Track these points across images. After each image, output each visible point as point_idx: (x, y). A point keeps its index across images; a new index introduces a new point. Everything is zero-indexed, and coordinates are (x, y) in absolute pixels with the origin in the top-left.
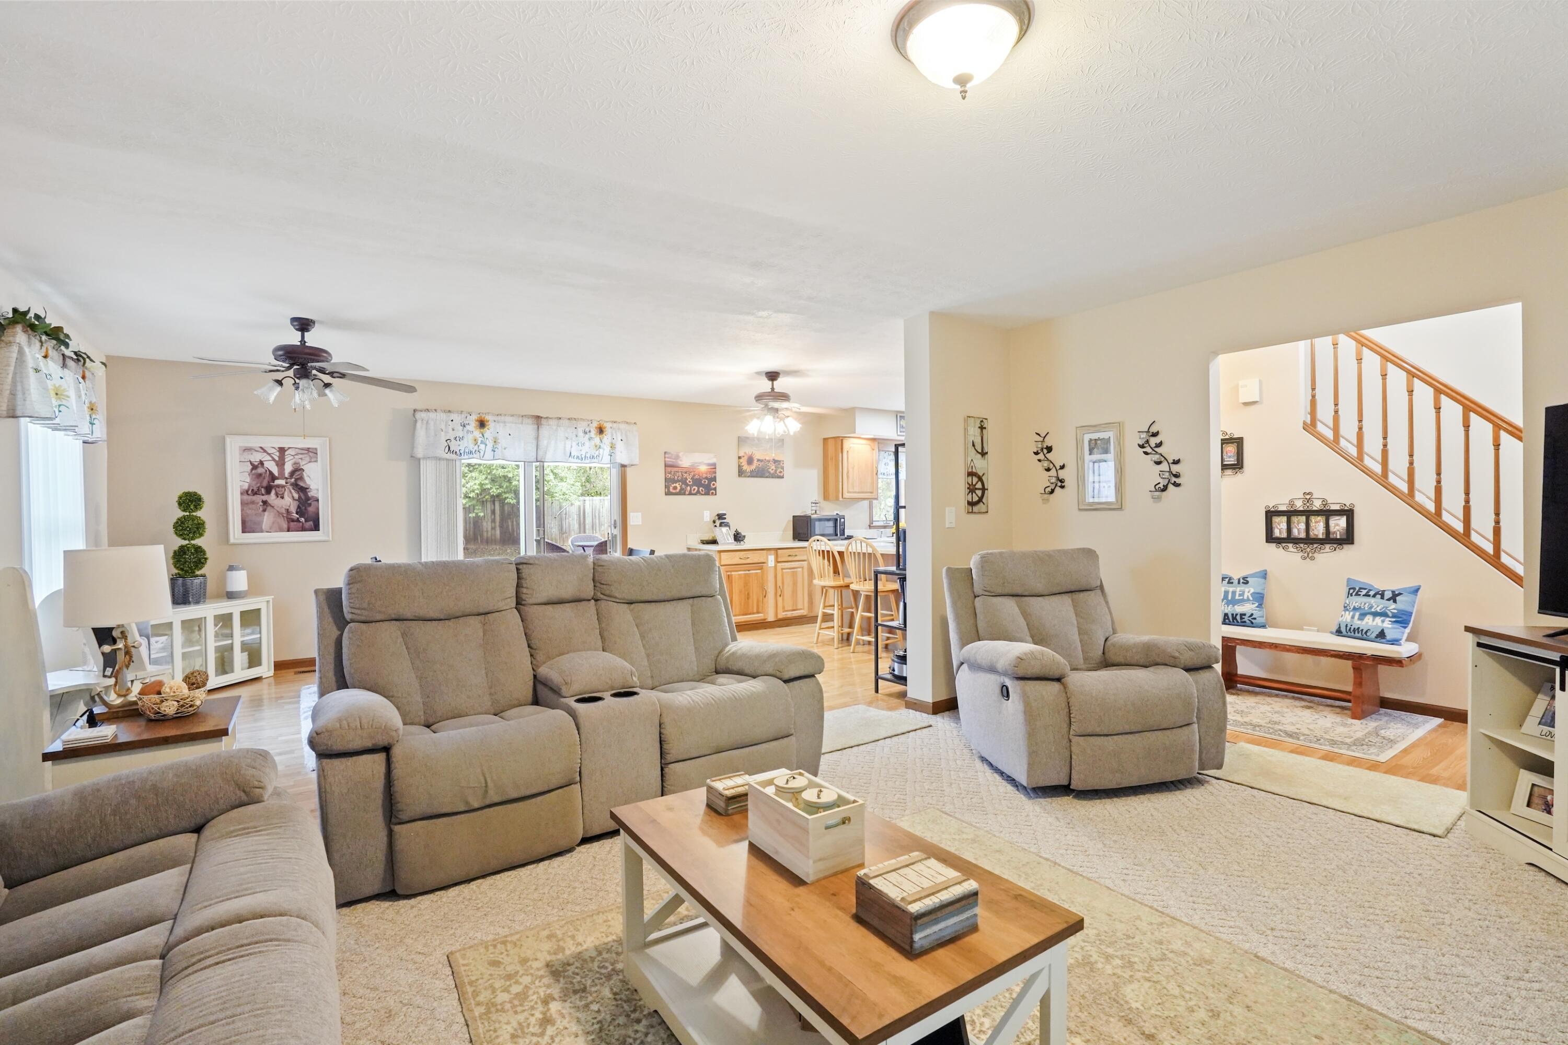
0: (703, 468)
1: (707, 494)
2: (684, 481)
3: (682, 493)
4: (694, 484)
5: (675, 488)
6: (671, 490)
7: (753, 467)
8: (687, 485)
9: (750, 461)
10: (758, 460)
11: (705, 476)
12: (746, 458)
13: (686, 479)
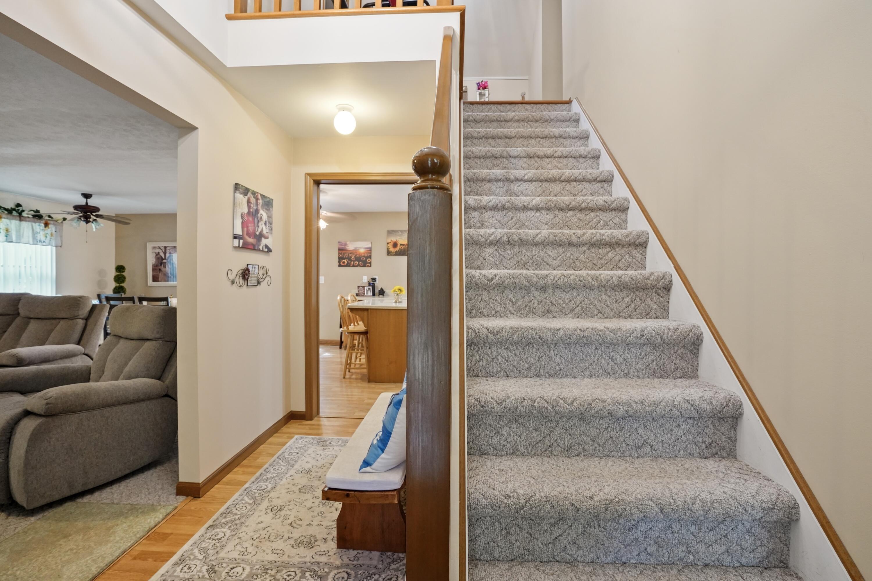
0: (362, 251)
1: (364, 266)
2: (349, 258)
3: (348, 265)
4: (356, 260)
5: (344, 262)
6: (341, 263)
7: (397, 249)
8: (352, 261)
9: (395, 245)
10: (401, 245)
11: (363, 255)
12: (392, 243)
13: (351, 257)
